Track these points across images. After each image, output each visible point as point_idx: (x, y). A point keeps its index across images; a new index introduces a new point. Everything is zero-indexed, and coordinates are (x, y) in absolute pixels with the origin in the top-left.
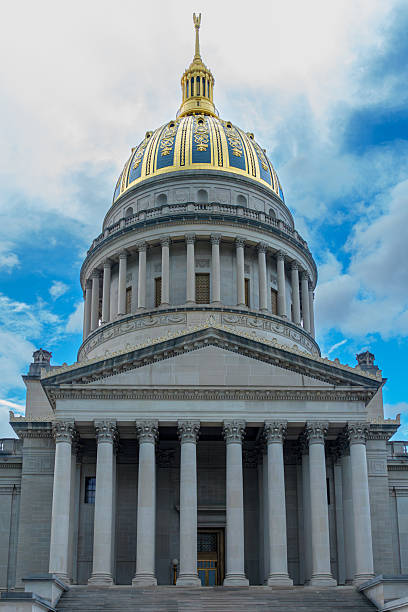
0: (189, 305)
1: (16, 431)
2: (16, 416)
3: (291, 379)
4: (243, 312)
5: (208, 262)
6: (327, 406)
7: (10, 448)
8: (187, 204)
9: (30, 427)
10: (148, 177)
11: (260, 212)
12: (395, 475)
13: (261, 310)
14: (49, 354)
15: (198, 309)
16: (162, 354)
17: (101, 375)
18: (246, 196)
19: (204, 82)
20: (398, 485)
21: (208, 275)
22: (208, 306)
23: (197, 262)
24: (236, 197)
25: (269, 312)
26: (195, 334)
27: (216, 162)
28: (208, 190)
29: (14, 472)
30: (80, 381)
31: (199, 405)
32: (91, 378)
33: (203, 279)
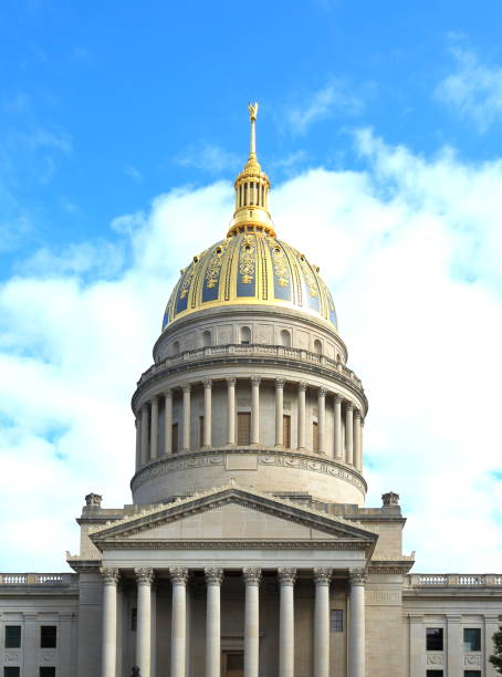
0: (228, 448)
1: (73, 568)
2: (72, 555)
3: (301, 533)
4: (280, 453)
5: (250, 401)
6: (332, 555)
7: (67, 581)
8: (228, 346)
9: (84, 565)
10: (194, 311)
11: (301, 351)
12: (409, 604)
13: (298, 448)
14: (100, 497)
15: (237, 452)
16: (191, 511)
17: (139, 529)
18: (290, 331)
19: (258, 187)
20: (412, 613)
21: (249, 413)
22: (246, 448)
23: (239, 402)
24: (279, 333)
25: (308, 448)
26: (219, 494)
27: (261, 296)
28: (250, 327)
29: (72, 603)
30: (122, 534)
31: (222, 554)
32: (130, 532)
33: (245, 418)
